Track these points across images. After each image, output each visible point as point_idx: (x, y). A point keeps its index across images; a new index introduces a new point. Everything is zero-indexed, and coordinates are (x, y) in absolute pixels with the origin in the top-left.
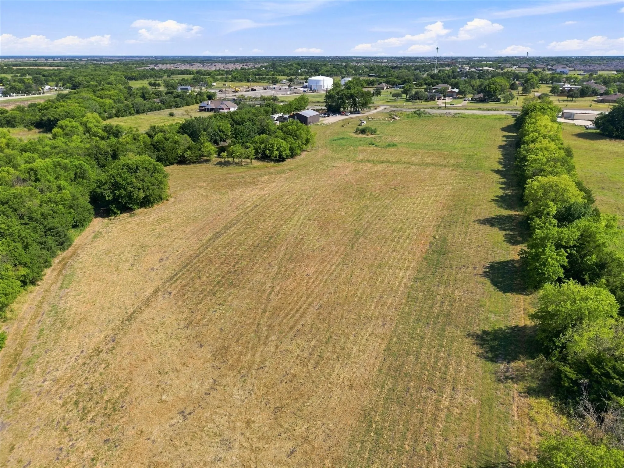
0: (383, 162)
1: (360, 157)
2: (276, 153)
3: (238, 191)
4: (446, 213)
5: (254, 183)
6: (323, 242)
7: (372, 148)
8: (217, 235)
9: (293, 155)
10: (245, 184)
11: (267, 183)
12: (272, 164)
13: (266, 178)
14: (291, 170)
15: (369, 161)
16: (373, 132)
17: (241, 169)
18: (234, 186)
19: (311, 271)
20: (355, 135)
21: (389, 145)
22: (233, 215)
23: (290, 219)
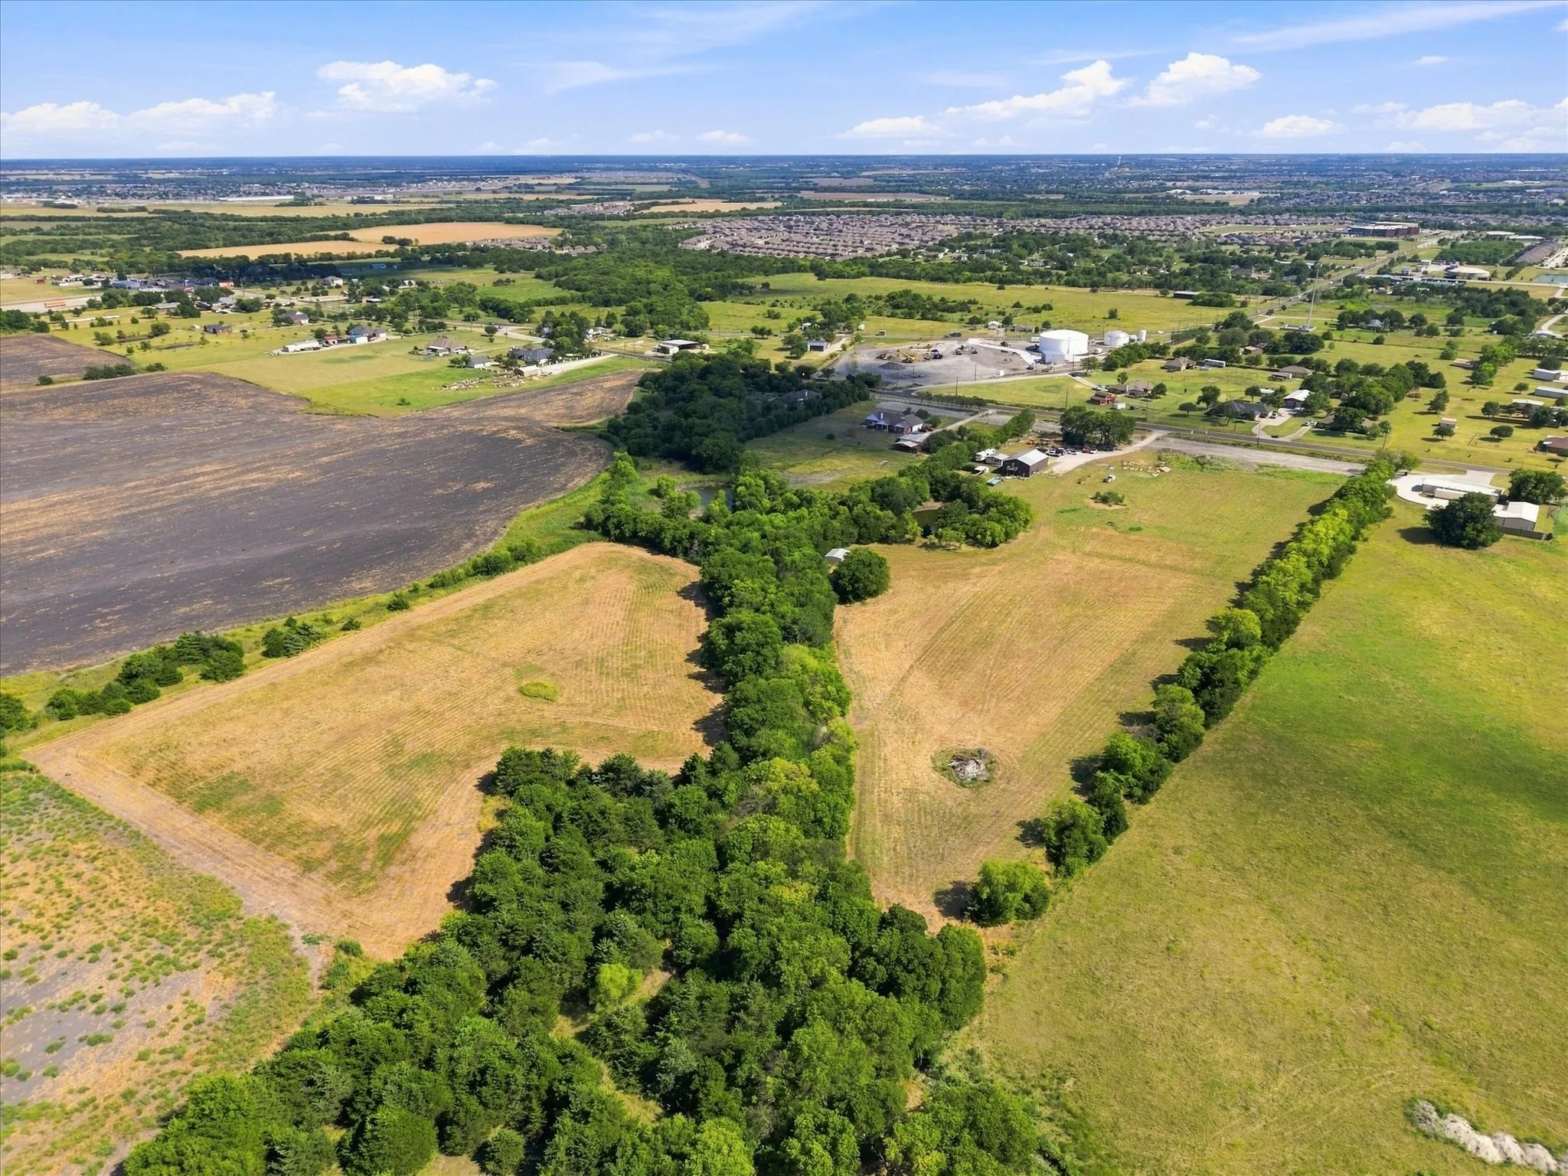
0: (1113, 558)
1: (1088, 548)
2: (989, 539)
3: (951, 585)
4: (1150, 629)
5: (965, 576)
6: (1031, 645)
7: (1111, 531)
8: (942, 630)
9: (1008, 536)
10: (956, 576)
11: (980, 576)
12: (983, 549)
13: (977, 570)
14: (1004, 560)
15: (1099, 555)
16: (1119, 501)
17: (949, 555)
18: (946, 578)
19: (1019, 666)
20: (1092, 503)
21: (1131, 529)
22: (952, 612)
23: (1004, 621)
